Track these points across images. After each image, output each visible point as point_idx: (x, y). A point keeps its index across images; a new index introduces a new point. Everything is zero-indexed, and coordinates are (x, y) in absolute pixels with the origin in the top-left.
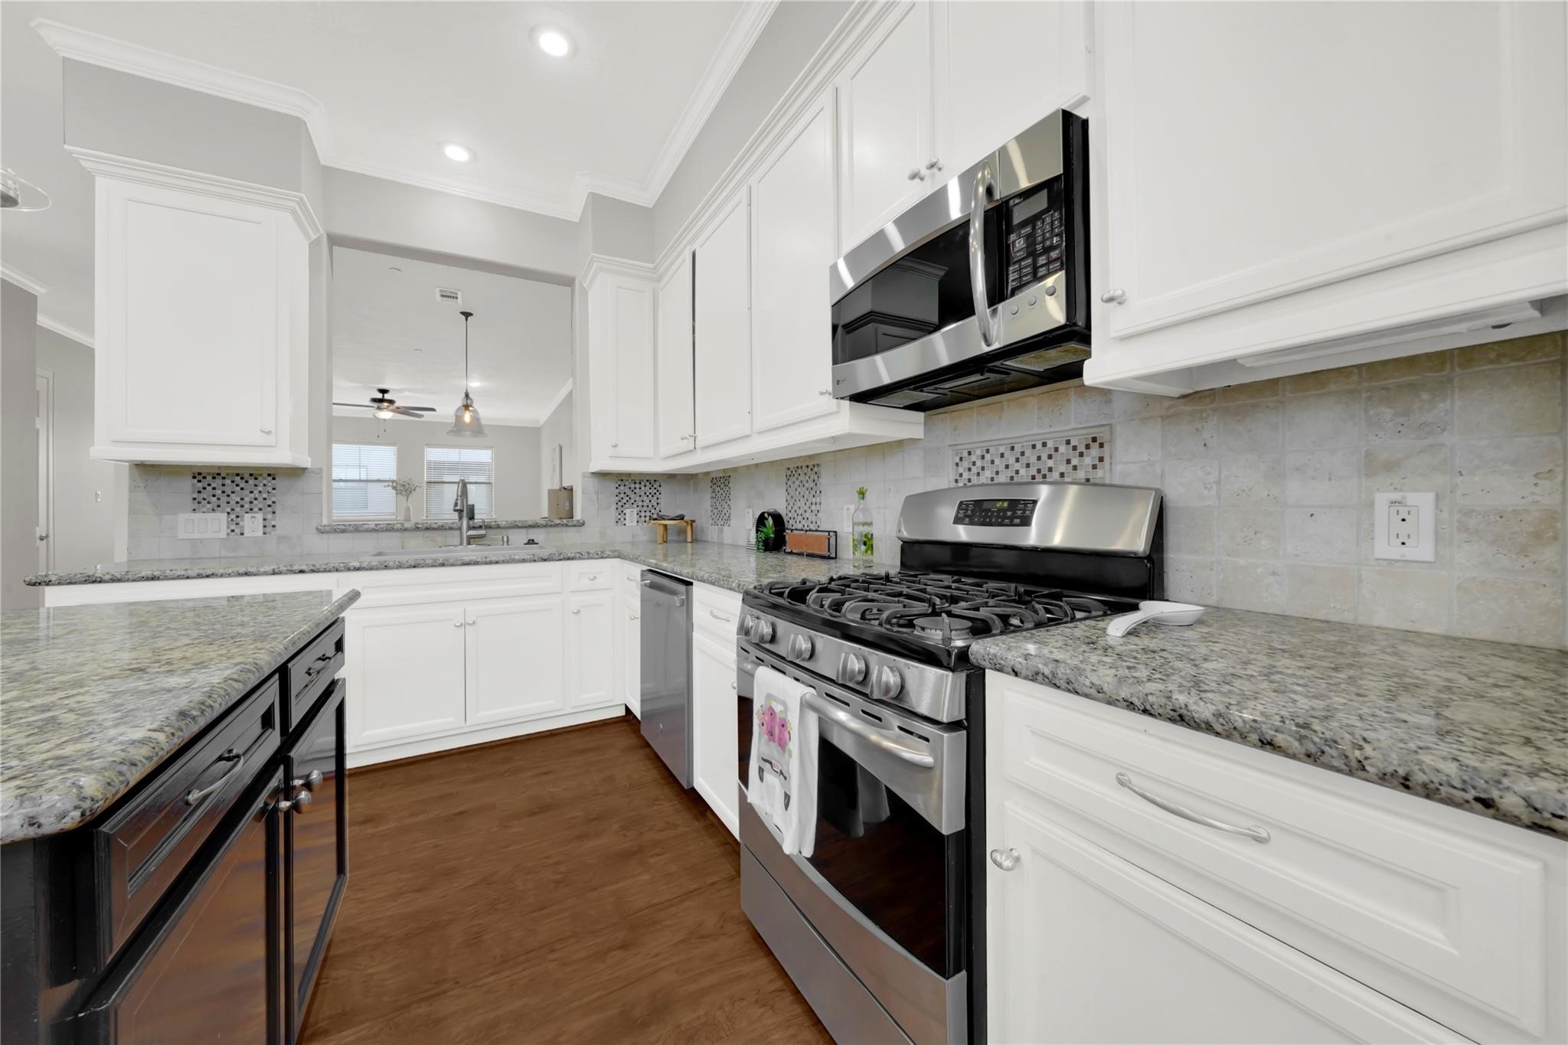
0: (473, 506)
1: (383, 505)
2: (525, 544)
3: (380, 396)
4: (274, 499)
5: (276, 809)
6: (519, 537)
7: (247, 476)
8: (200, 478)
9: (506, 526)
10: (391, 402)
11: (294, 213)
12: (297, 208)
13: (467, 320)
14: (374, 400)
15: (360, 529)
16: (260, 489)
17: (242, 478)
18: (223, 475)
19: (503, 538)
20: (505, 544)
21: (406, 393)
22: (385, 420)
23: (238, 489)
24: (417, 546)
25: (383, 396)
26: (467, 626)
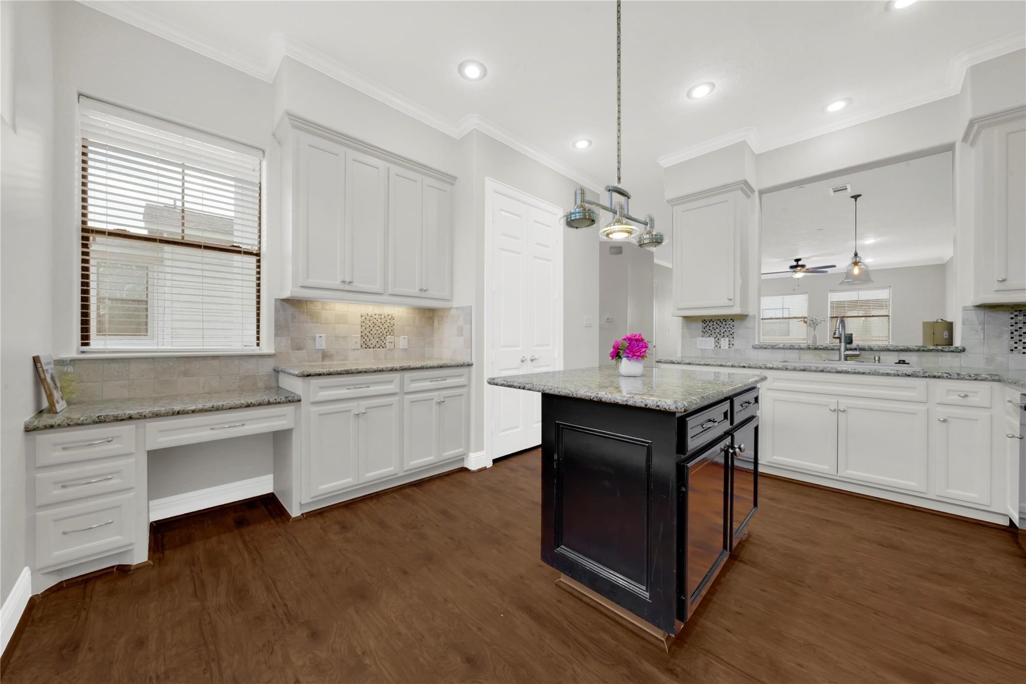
0: (852, 334)
1: (799, 334)
2: (896, 363)
3: (795, 263)
4: (733, 331)
5: (728, 452)
6: (890, 359)
7: (722, 320)
8: (705, 322)
9: (878, 349)
10: (803, 266)
11: (742, 190)
12: (744, 187)
13: (856, 201)
14: (792, 267)
15: (775, 347)
16: (728, 326)
17: (720, 322)
18: (713, 320)
19: (875, 357)
20: (877, 362)
21: (814, 259)
22: (798, 279)
23: (719, 326)
24: (809, 359)
25: (798, 263)
26: (839, 412)
